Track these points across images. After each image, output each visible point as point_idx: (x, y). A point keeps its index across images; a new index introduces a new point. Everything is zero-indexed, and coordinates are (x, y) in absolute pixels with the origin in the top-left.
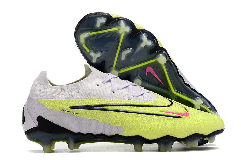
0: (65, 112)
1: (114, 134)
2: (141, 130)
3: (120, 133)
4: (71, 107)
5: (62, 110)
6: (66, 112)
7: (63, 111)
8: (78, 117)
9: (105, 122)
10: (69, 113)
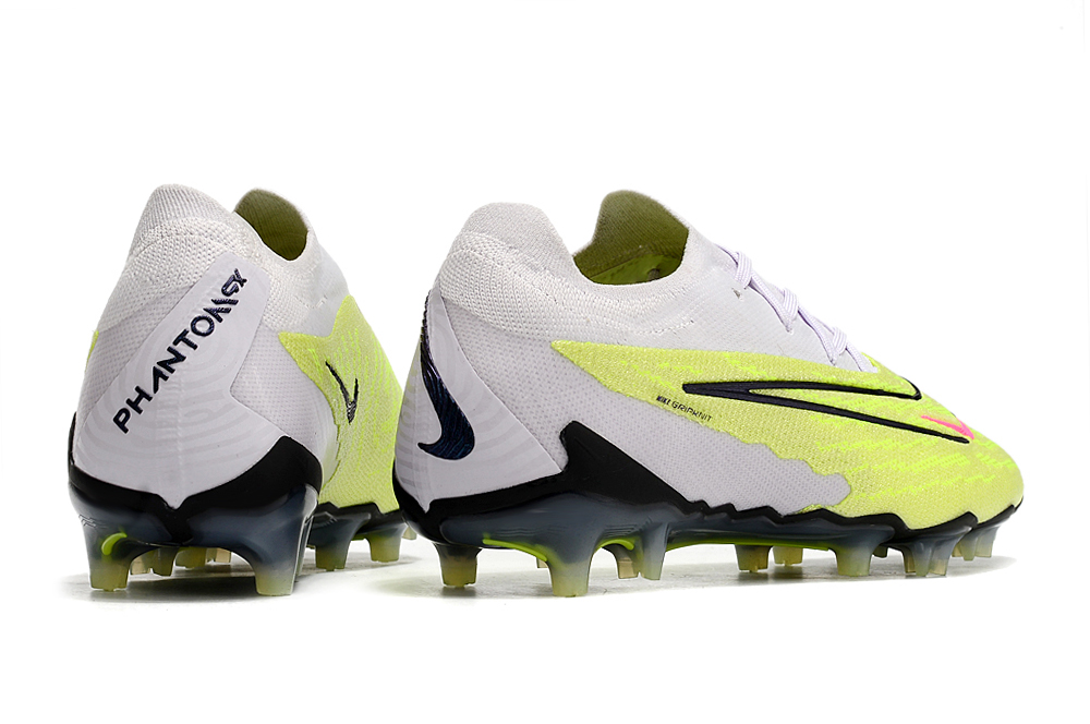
0: (669, 407)
1: (813, 508)
2: (900, 492)
3: (833, 503)
4: (690, 388)
5: (658, 399)
6: (671, 409)
7: (660, 403)
8: (711, 433)
9: (794, 456)
10: (683, 413)
